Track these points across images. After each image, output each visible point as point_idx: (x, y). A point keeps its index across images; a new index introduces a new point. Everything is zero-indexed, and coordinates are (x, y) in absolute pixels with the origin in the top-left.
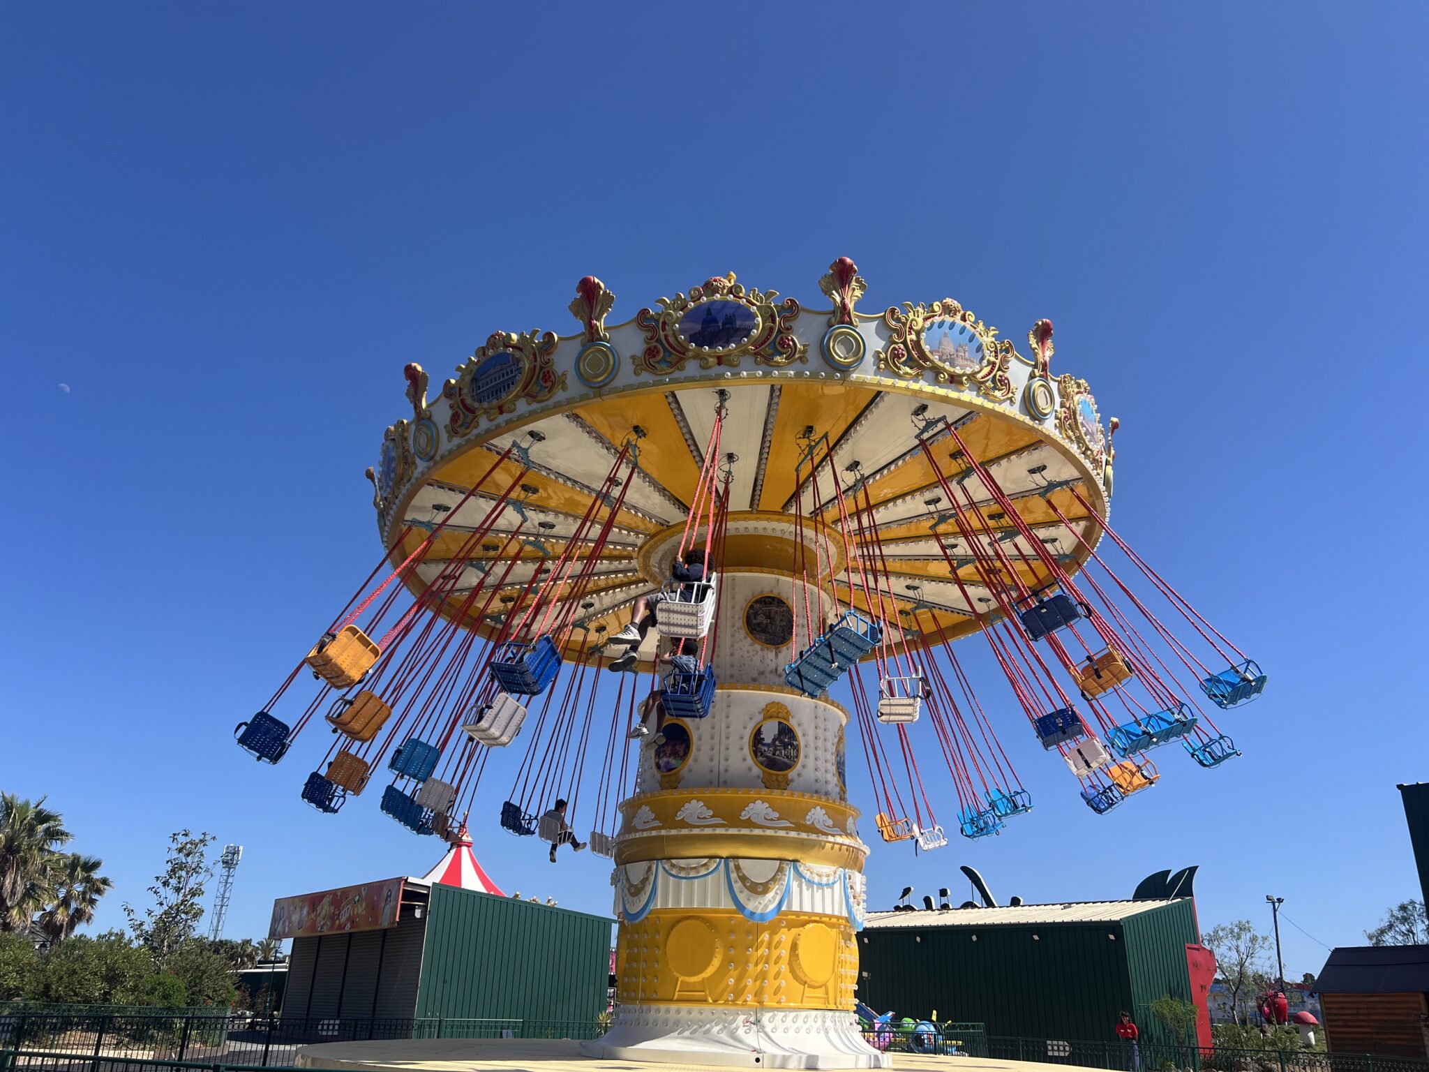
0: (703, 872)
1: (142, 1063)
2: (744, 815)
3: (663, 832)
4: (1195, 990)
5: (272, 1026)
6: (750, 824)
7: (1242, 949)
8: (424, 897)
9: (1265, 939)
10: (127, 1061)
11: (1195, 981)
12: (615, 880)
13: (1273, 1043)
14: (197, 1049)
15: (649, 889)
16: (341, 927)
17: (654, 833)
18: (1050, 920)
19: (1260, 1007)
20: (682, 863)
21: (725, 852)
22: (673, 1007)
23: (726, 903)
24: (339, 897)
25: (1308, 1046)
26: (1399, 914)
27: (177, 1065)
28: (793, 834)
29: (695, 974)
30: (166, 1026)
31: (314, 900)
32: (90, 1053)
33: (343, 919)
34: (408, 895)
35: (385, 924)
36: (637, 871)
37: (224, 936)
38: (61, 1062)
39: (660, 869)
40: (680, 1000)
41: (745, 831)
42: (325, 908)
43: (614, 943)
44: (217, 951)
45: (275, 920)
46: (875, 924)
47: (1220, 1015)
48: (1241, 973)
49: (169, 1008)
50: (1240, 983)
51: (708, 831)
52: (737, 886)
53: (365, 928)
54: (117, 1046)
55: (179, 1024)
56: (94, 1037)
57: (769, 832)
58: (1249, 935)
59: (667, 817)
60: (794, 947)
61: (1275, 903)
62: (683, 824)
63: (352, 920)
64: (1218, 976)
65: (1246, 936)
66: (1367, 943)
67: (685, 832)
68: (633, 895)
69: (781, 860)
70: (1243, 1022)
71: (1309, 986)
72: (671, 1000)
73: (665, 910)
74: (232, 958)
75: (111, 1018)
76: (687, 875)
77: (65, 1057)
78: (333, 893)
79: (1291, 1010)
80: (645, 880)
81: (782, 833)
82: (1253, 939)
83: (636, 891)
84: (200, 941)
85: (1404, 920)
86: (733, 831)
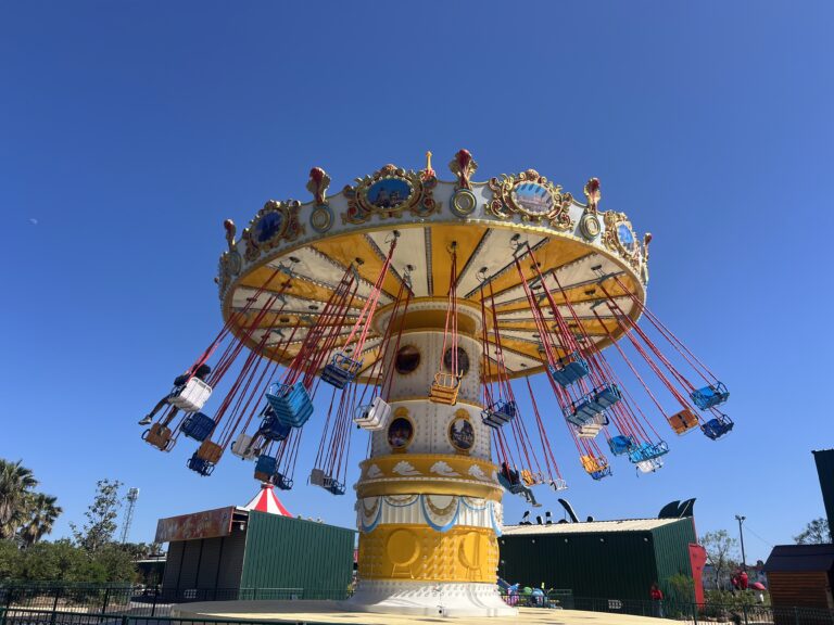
0: (408, 503)
1: (81, 615)
2: (432, 470)
3: (385, 480)
4: (694, 570)
5: (157, 593)
6: (435, 474)
7: (722, 546)
8: (245, 518)
9: (734, 541)
10: (72, 614)
11: (694, 564)
12: (357, 507)
13: (740, 601)
14: (113, 607)
15: (377, 513)
16: (197, 535)
17: (380, 480)
18: (609, 530)
19: (732, 580)
20: (396, 497)
21: (421, 491)
22: (391, 581)
23: (422, 521)
24: (196, 518)
25: (760, 602)
26: (812, 525)
27: (102, 616)
28: (461, 481)
29: (404, 562)
30: (94, 593)
31: (181, 520)
32: (51, 609)
33: (198, 531)
34: (236, 517)
35: (223, 533)
36: (370, 502)
37: (128, 541)
38: (34, 614)
39: (383, 500)
40: (395, 577)
41: (433, 479)
42: (188, 524)
43: (356, 544)
44: (125, 550)
45: (159, 531)
46: (509, 533)
47: (708, 584)
48: (721, 561)
49: (97, 583)
50: (720, 566)
51: (411, 479)
52: (428, 511)
53: (210, 536)
54: (67, 605)
55: (103, 592)
56: (52, 600)
57: (447, 479)
59: (387, 471)
60: (462, 546)
61: (740, 519)
62: (397, 475)
63: (203, 532)
64: (708, 562)
65: (724, 539)
66: (794, 543)
67: (398, 479)
68: (368, 516)
69: (455, 495)
70: (722, 589)
71: (760, 567)
72: (390, 577)
73: (385, 525)
74: (133, 553)
75: (62, 589)
76: (399, 504)
77: (36, 611)
78: (193, 515)
79: (750, 582)
80: (374, 508)
81: (454, 480)
82: (728, 541)
83: (369, 514)
84: (114, 544)
85: (816, 529)
86: (425, 479)
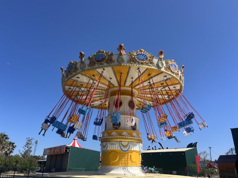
0: (115, 144)
1: (22, 176)
2: (122, 134)
3: (109, 137)
4: (197, 162)
5: (44, 170)
6: (123, 136)
7: (205, 156)
8: (69, 148)
9: (208, 154)
10: (19, 176)
12: (101, 145)
13: (210, 171)
14: (31, 174)
17: (107, 137)
18: (173, 151)
19: (208, 165)
20: (112, 142)
21: (119, 140)
23: (119, 149)
24: (55, 148)
26: (230, 149)
27: (28, 177)
28: (130, 137)
29: (114, 161)
30: (25, 170)
31: (50, 149)
32: (13, 175)
33: (55, 152)
34: (66, 148)
35: (62, 153)
36: (104, 144)
37: (35, 155)
39: (108, 143)
40: (112, 165)
42: (52, 150)
43: (101, 156)
44: (34, 158)
45: (44, 152)
46: (144, 152)
47: (201, 167)
48: (205, 160)
49: (26, 167)
51: (116, 137)
52: (121, 146)
53: (59, 153)
54: (18, 173)
55: (28, 170)
56: (14, 172)
57: (126, 137)
58: (206, 153)
59: (109, 134)
60: (131, 156)
61: (210, 148)
62: (112, 136)
63: (57, 152)
64: (201, 160)
66: (225, 155)
68: (104, 148)
69: (129, 142)
70: (205, 168)
71: (216, 162)
72: (110, 165)
73: (109, 150)
74: (37, 159)
75: (17, 169)
76: (113, 144)
77: (9, 175)
79: (213, 166)
80: (106, 145)
81: (128, 137)
84: (31, 156)
85: (232, 151)
86: (120, 137)
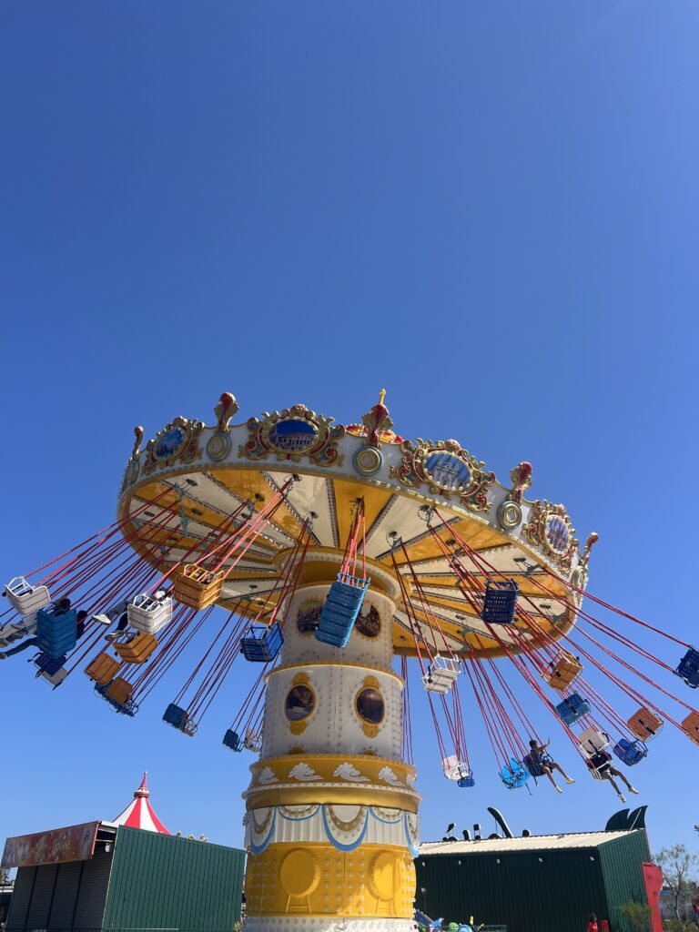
0: (307, 815)
3: (280, 786)
4: (650, 895)
6: (339, 779)
7: (680, 864)
8: (112, 836)
11: (650, 889)
12: (246, 822)
15: (269, 828)
16: (52, 859)
17: (273, 787)
20: (292, 808)
21: (322, 800)
22: (284, 918)
23: (323, 838)
24: (52, 837)
28: (369, 787)
29: (301, 892)
31: (34, 839)
33: (54, 853)
34: (102, 835)
35: (84, 857)
36: (261, 814)
39: (277, 812)
40: (290, 913)
41: (337, 785)
42: (42, 845)
45: (6, 853)
46: (425, 852)
47: (667, 913)
48: (682, 883)
51: (311, 785)
52: (331, 825)
53: (70, 860)
57: (353, 785)
58: (684, 855)
59: (283, 775)
60: (370, 870)
62: (294, 780)
63: (60, 854)
64: (665, 884)
67: (295, 785)
68: (258, 833)
69: (361, 805)
73: (280, 844)
76: (296, 817)
78: (48, 834)
80: (267, 821)
81: (362, 786)
82: (687, 858)
83: (260, 829)
86: (328, 785)
